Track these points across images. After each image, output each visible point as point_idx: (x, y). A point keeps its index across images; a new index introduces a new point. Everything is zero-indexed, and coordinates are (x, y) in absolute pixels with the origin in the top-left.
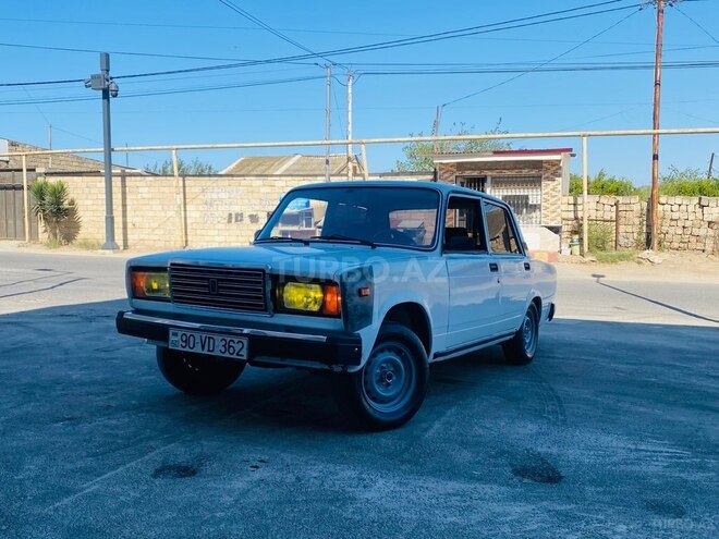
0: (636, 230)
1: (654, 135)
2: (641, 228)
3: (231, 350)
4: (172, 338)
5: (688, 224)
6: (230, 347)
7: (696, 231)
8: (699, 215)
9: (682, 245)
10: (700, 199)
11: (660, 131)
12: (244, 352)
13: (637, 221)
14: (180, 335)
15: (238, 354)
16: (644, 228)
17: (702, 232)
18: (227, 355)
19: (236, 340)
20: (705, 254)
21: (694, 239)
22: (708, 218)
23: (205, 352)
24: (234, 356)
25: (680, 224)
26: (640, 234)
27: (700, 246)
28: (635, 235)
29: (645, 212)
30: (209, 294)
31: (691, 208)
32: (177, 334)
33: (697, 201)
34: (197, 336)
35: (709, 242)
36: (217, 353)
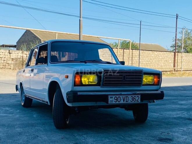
3: (135, 100)
4: (110, 99)
5: (5, 59)
6: (134, 99)
7: (8, 62)
8: (9, 56)
9: (3, 67)
10: (9, 51)
12: (139, 100)
15: (137, 101)
17: (10, 62)
18: (133, 102)
19: (136, 96)
20: (11, 70)
21: (7, 65)
22: (12, 57)
23: (125, 102)
24: (136, 102)
25: (3, 59)
27: (9, 67)
30: (122, 81)
31: (6, 54)
32: (112, 98)
33: (8, 51)
34: (121, 97)
35: (12, 66)
36: (129, 102)
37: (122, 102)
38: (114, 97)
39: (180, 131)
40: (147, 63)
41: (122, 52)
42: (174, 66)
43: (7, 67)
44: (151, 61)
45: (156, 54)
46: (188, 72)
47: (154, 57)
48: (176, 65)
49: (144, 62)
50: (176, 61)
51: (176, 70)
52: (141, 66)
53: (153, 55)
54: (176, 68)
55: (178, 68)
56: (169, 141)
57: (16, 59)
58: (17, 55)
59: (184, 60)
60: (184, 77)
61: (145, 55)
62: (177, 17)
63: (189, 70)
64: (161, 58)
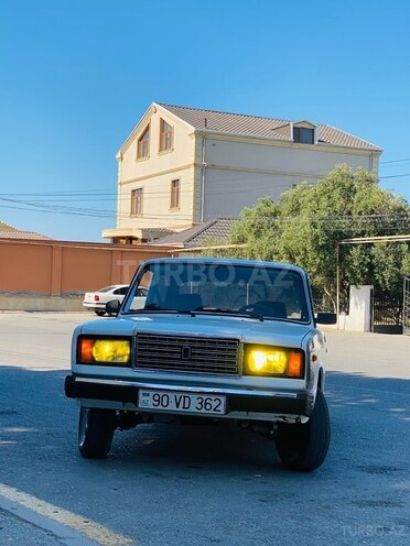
3: (208, 407)
4: (142, 398)
14: (151, 396)
18: (203, 410)
24: (211, 411)
30: (180, 359)
32: (148, 395)
34: (171, 395)
36: (193, 410)
38: (152, 393)
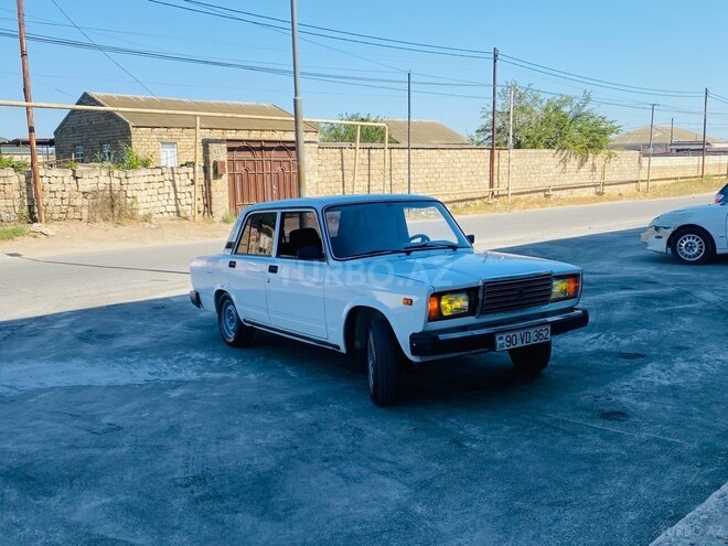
0: (17, 203)
1: (27, 108)
2: (22, 202)
4: (498, 342)
5: (66, 195)
7: (74, 202)
8: (75, 186)
9: (61, 215)
10: (74, 171)
11: (32, 104)
12: (549, 335)
13: (17, 194)
16: (26, 201)
17: (78, 202)
19: (543, 328)
20: (83, 224)
21: (71, 209)
22: (82, 189)
23: (524, 344)
25: (59, 195)
26: (21, 207)
27: (77, 215)
28: (17, 209)
29: (24, 185)
31: (66, 180)
32: (502, 338)
33: (71, 173)
34: (518, 334)
35: (85, 211)
36: (532, 342)
37: (519, 345)
38: (505, 336)
39: (626, 389)
40: (428, 180)
41: (367, 156)
42: (491, 185)
43: (71, 215)
44: (436, 175)
45: (449, 156)
46: (522, 196)
47: (443, 165)
48: (495, 181)
49: (420, 181)
50: (495, 173)
51: (496, 194)
52: (413, 193)
53: (440, 161)
54: (495, 189)
55: (500, 188)
56: (622, 418)
57: (95, 193)
58: (96, 180)
59: (515, 168)
60: (516, 211)
61: (422, 161)
62: (495, 56)
63: (527, 193)
64: (459, 165)
